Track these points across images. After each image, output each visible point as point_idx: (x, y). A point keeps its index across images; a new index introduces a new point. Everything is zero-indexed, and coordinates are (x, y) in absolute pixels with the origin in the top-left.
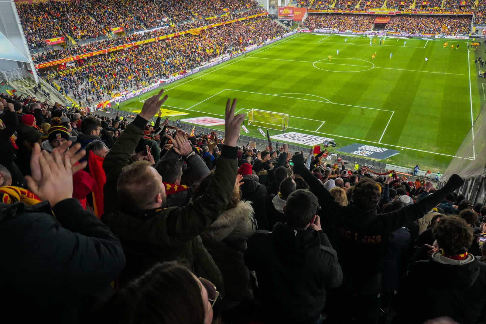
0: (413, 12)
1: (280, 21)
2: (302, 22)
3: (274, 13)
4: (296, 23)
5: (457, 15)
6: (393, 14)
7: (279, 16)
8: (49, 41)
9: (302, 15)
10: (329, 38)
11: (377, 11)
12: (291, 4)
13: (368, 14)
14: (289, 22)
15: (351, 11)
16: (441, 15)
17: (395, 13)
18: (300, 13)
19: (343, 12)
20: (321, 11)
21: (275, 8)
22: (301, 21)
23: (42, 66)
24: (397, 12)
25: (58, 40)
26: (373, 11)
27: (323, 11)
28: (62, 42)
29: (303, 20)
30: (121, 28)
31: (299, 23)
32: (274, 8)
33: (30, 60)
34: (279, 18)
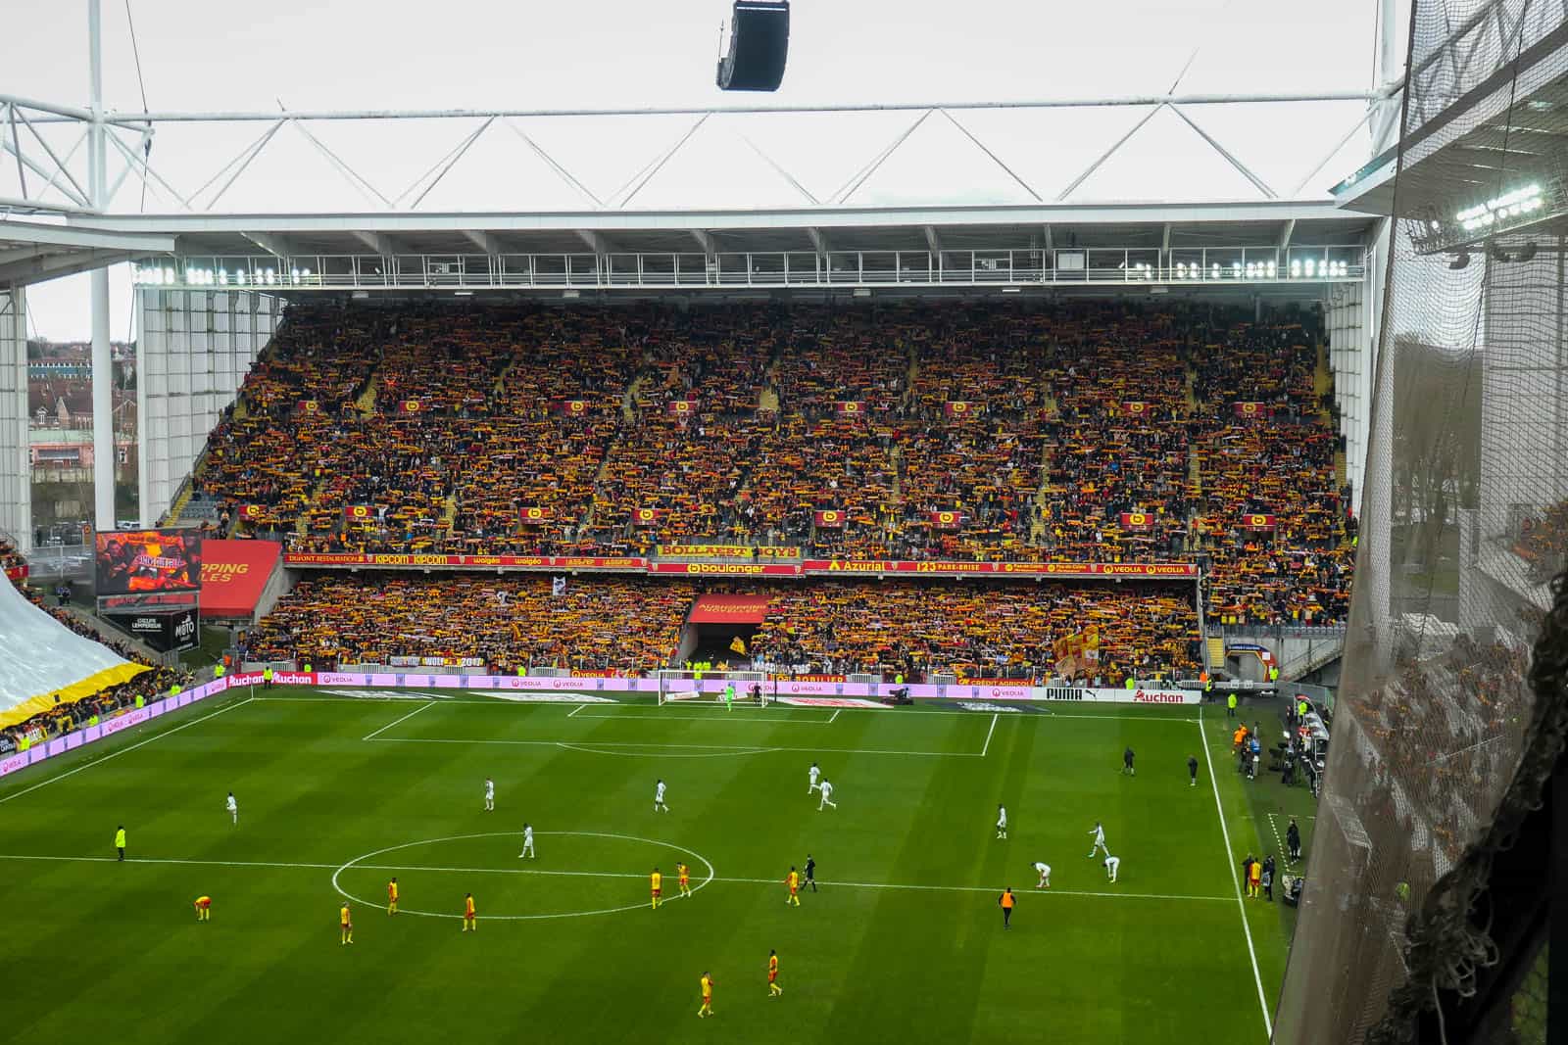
0: (895, 564)
1: (110, 616)
2: (257, 620)
3: (73, 568)
4: (219, 627)
5: (1119, 580)
6: (790, 576)
9: (255, 583)
10: (431, 712)
11: (701, 559)
12: (182, 517)
13: (649, 574)
14: (170, 621)
15: (552, 560)
16: (1038, 579)
17: (798, 568)
18: (242, 569)
19: (504, 562)
20: (370, 556)
21: (77, 541)
22: (251, 614)
24: (806, 566)
26: (672, 559)
27: (382, 561)
29: (262, 609)
31: (237, 629)
32: (68, 539)
34: (104, 602)
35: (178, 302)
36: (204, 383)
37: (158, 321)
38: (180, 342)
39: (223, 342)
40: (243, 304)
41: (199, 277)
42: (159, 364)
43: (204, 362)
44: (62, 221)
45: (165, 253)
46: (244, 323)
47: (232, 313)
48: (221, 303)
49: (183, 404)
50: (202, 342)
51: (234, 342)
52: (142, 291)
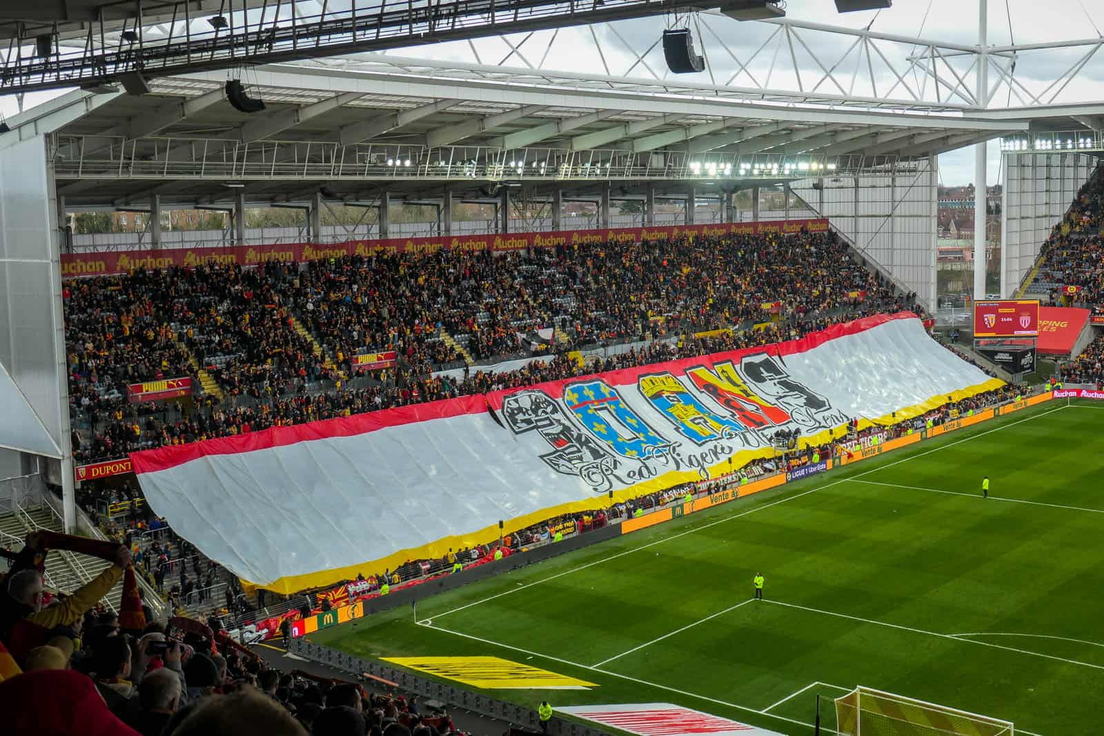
1: (981, 351)
2: (1072, 357)
3: (960, 322)
4: (1048, 360)
7: (975, 335)
8: (140, 389)
9: (1073, 333)
12: (1027, 293)
14: (1017, 356)
21: (963, 306)
22: (1068, 353)
23: (97, 472)
25: (170, 386)
28: (183, 393)
29: (1077, 351)
30: (387, 357)
31: (1060, 362)
32: (957, 304)
33: (61, 450)
34: (977, 341)
35: (1028, 161)
36: (1043, 210)
37: (1015, 173)
38: (1028, 185)
39: (1056, 185)
40: (1070, 161)
41: (1042, 145)
42: (1015, 199)
43: (1043, 198)
44: (960, 114)
45: (1022, 131)
46: (1070, 172)
47: (1062, 166)
48: (1056, 161)
49: (1029, 224)
50: (1043, 185)
51: (1063, 185)
52: (1006, 155)
